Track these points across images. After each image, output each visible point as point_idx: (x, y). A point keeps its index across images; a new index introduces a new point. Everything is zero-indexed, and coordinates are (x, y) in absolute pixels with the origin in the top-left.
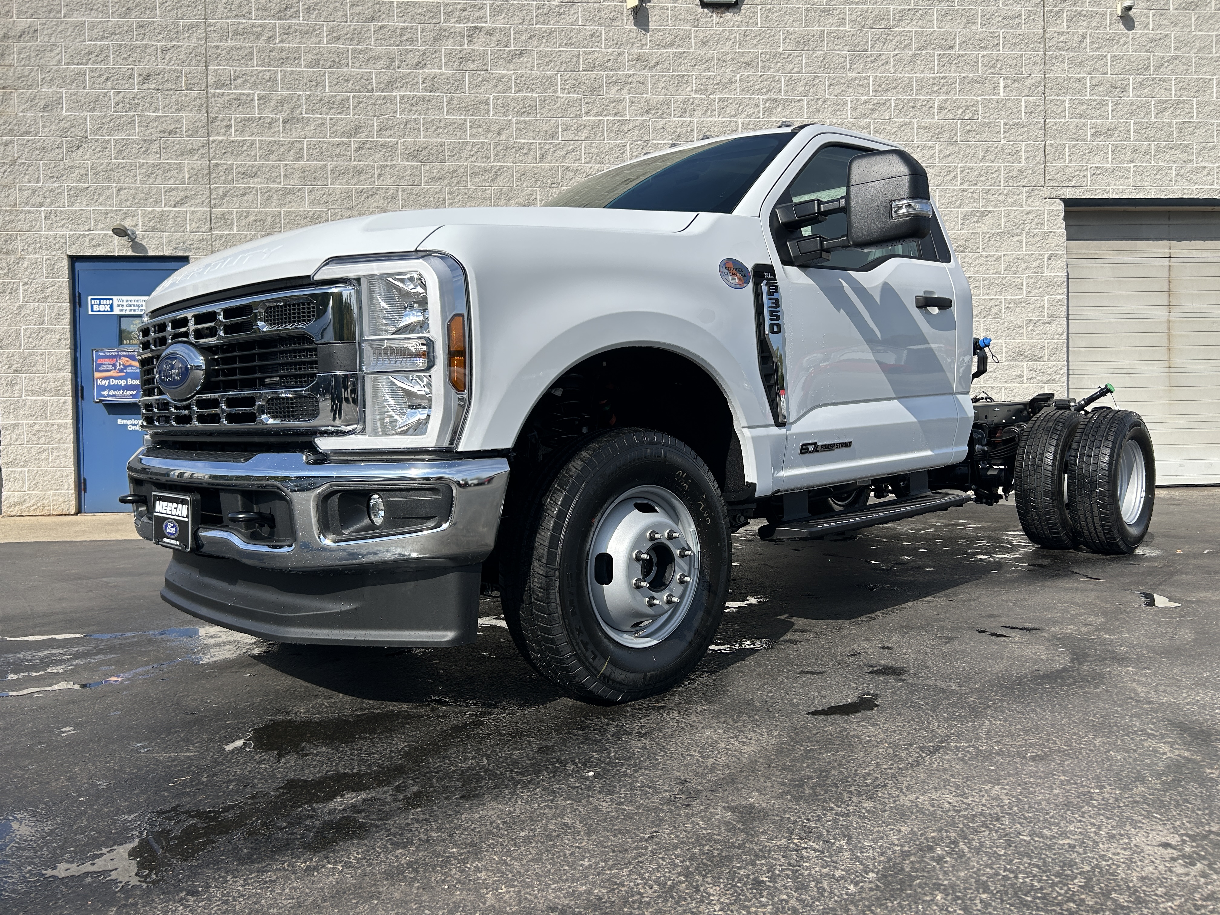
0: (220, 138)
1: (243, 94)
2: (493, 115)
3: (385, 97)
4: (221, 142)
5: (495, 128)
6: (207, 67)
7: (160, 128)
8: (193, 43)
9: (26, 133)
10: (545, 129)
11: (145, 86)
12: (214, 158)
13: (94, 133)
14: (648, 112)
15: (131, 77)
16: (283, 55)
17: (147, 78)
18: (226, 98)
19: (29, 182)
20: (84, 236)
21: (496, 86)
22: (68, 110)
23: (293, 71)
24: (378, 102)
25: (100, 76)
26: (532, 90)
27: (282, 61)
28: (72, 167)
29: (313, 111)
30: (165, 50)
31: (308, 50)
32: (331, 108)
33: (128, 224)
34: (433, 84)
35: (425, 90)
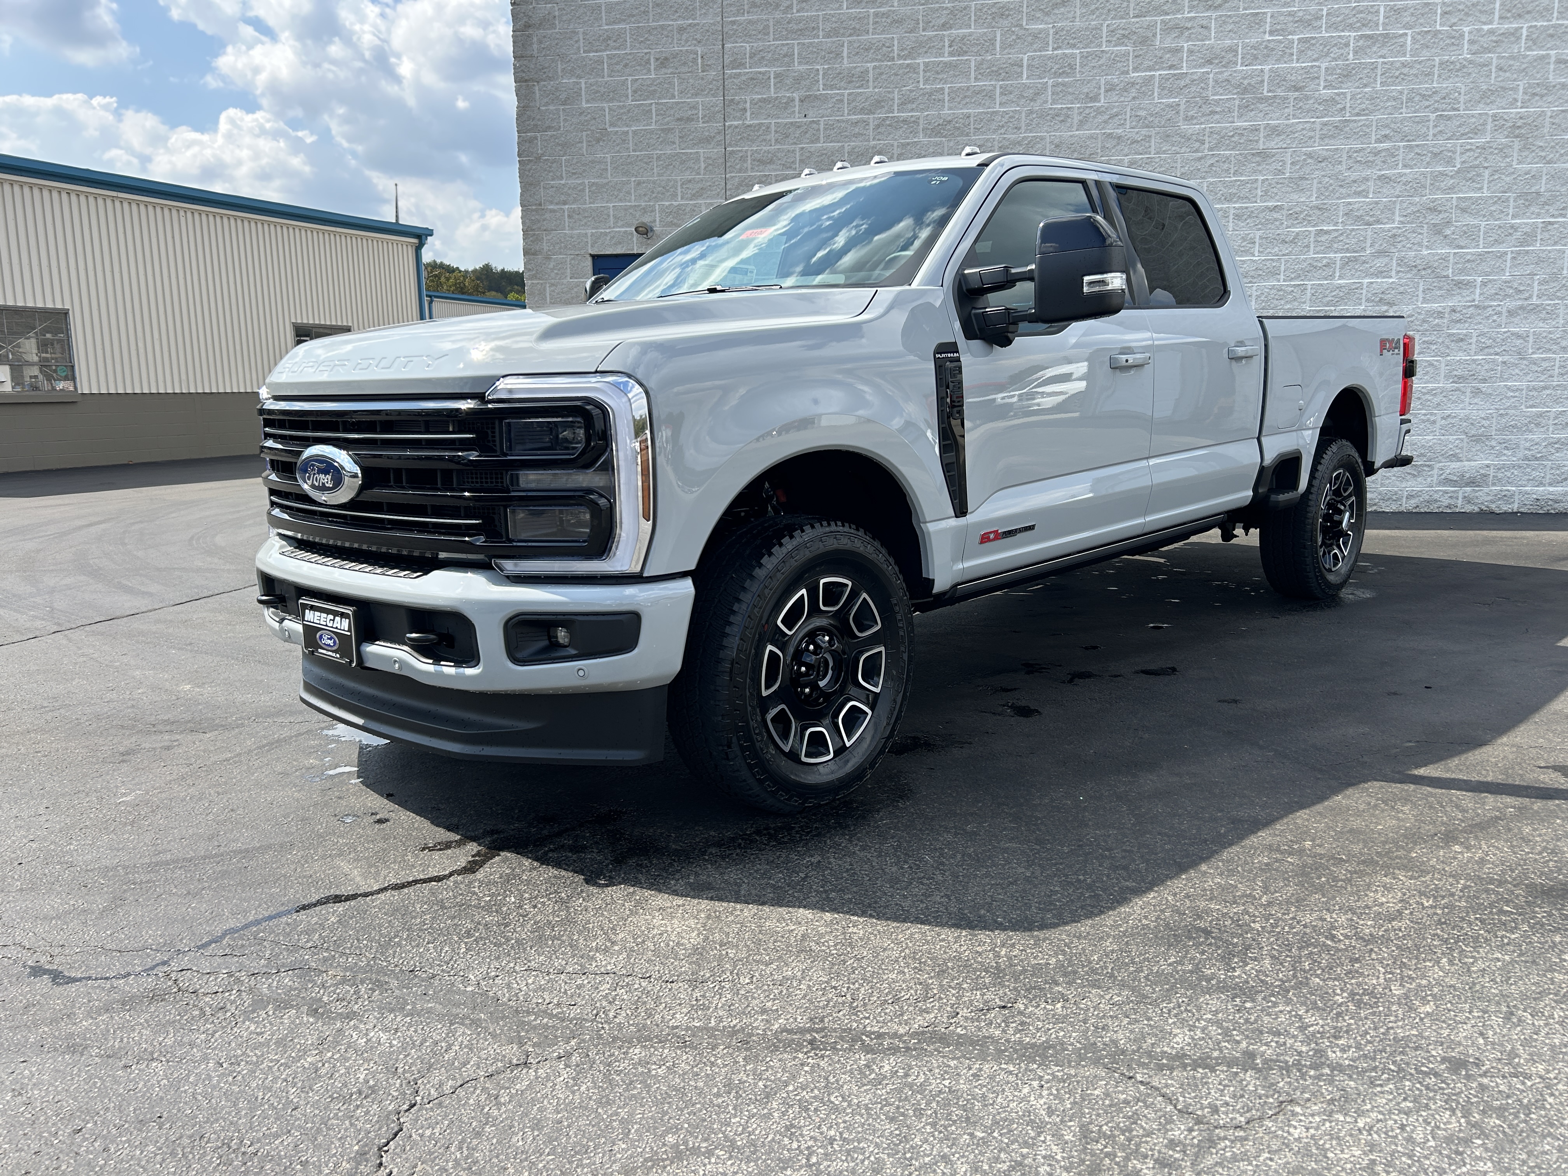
0: (736, 123)
1: (760, 73)
2: (1028, 78)
3: (908, 65)
4: (736, 127)
5: (1029, 93)
6: (723, 45)
7: (677, 116)
8: (709, 20)
9: (549, 128)
10: (1086, 90)
11: (664, 70)
12: (730, 145)
13: (612, 125)
14: (1210, 62)
15: (648, 62)
16: (801, 26)
17: (663, 62)
18: (744, 78)
19: (553, 180)
20: (606, 234)
21: (1032, 44)
22: (587, 101)
23: (811, 43)
24: (901, 72)
25: (617, 63)
26: (1074, 46)
27: (801, 32)
28: (593, 162)
29: (832, 87)
30: (681, 30)
31: (826, 19)
32: (850, 82)
33: (646, 219)
34: (961, 47)
35: (951, 54)
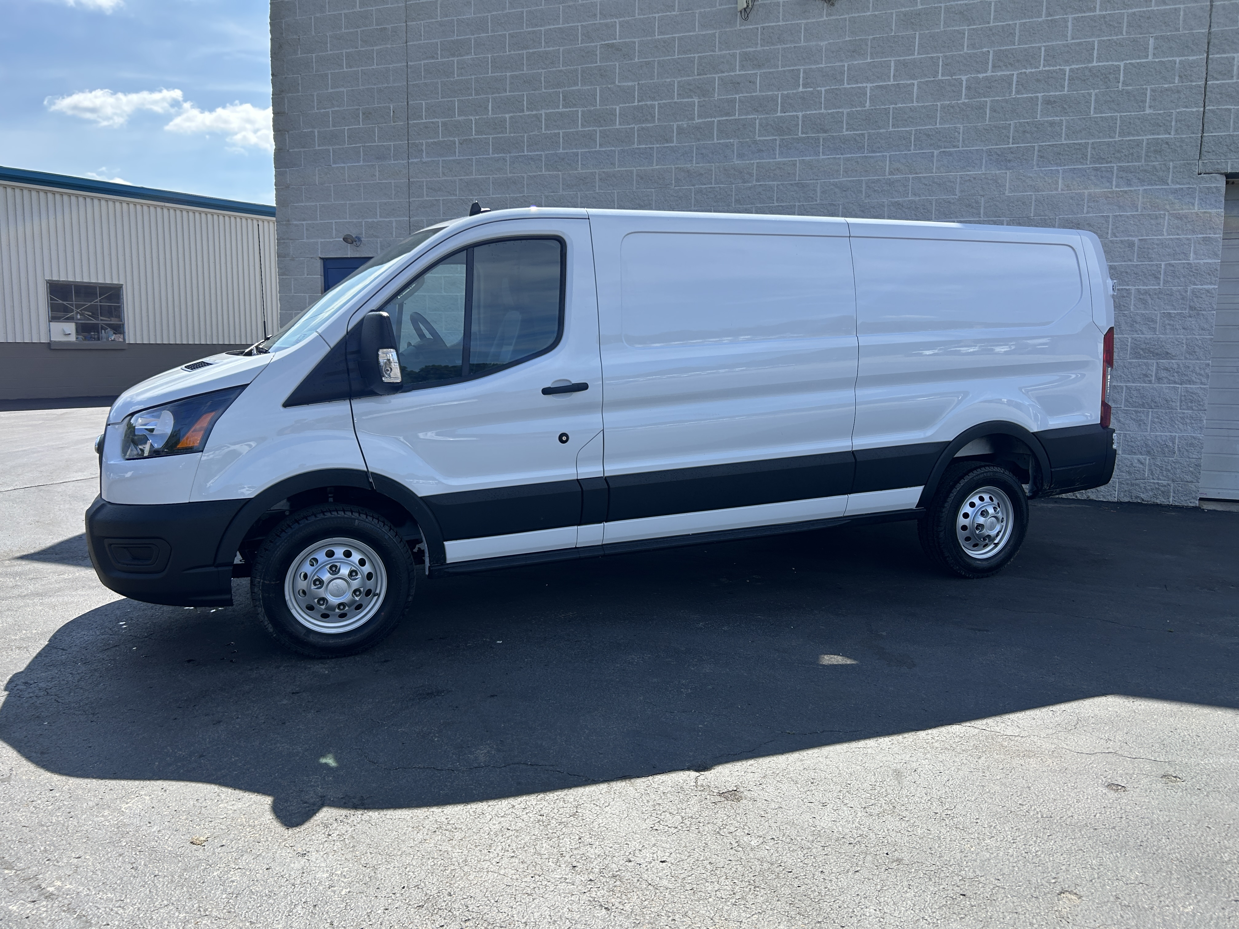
0: (415, 160)
1: (432, 123)
2: (620, 124)
3: (534, 115)
4: (416, 164)
5: (621, 136)
6: (408, 102)
9: (295, 165)
11: (368, 122)
12: (412, 177)
13: (335, 163)
14: (756, 110)
15: (358, 116)
16: (460, 87)
17: (368, 116)
18: (422, 127)
19: (297, 202)
20: (329, 243)
21: (622, 98)
22: (319, 145)
23: (467, 100)
24: (529, 120)
25: (338, 117)
26: (654, 99)
27: (458, 92)
29: (481, 133)
32: (493, 129)
33: (353, 232)
34: (571, 101)
